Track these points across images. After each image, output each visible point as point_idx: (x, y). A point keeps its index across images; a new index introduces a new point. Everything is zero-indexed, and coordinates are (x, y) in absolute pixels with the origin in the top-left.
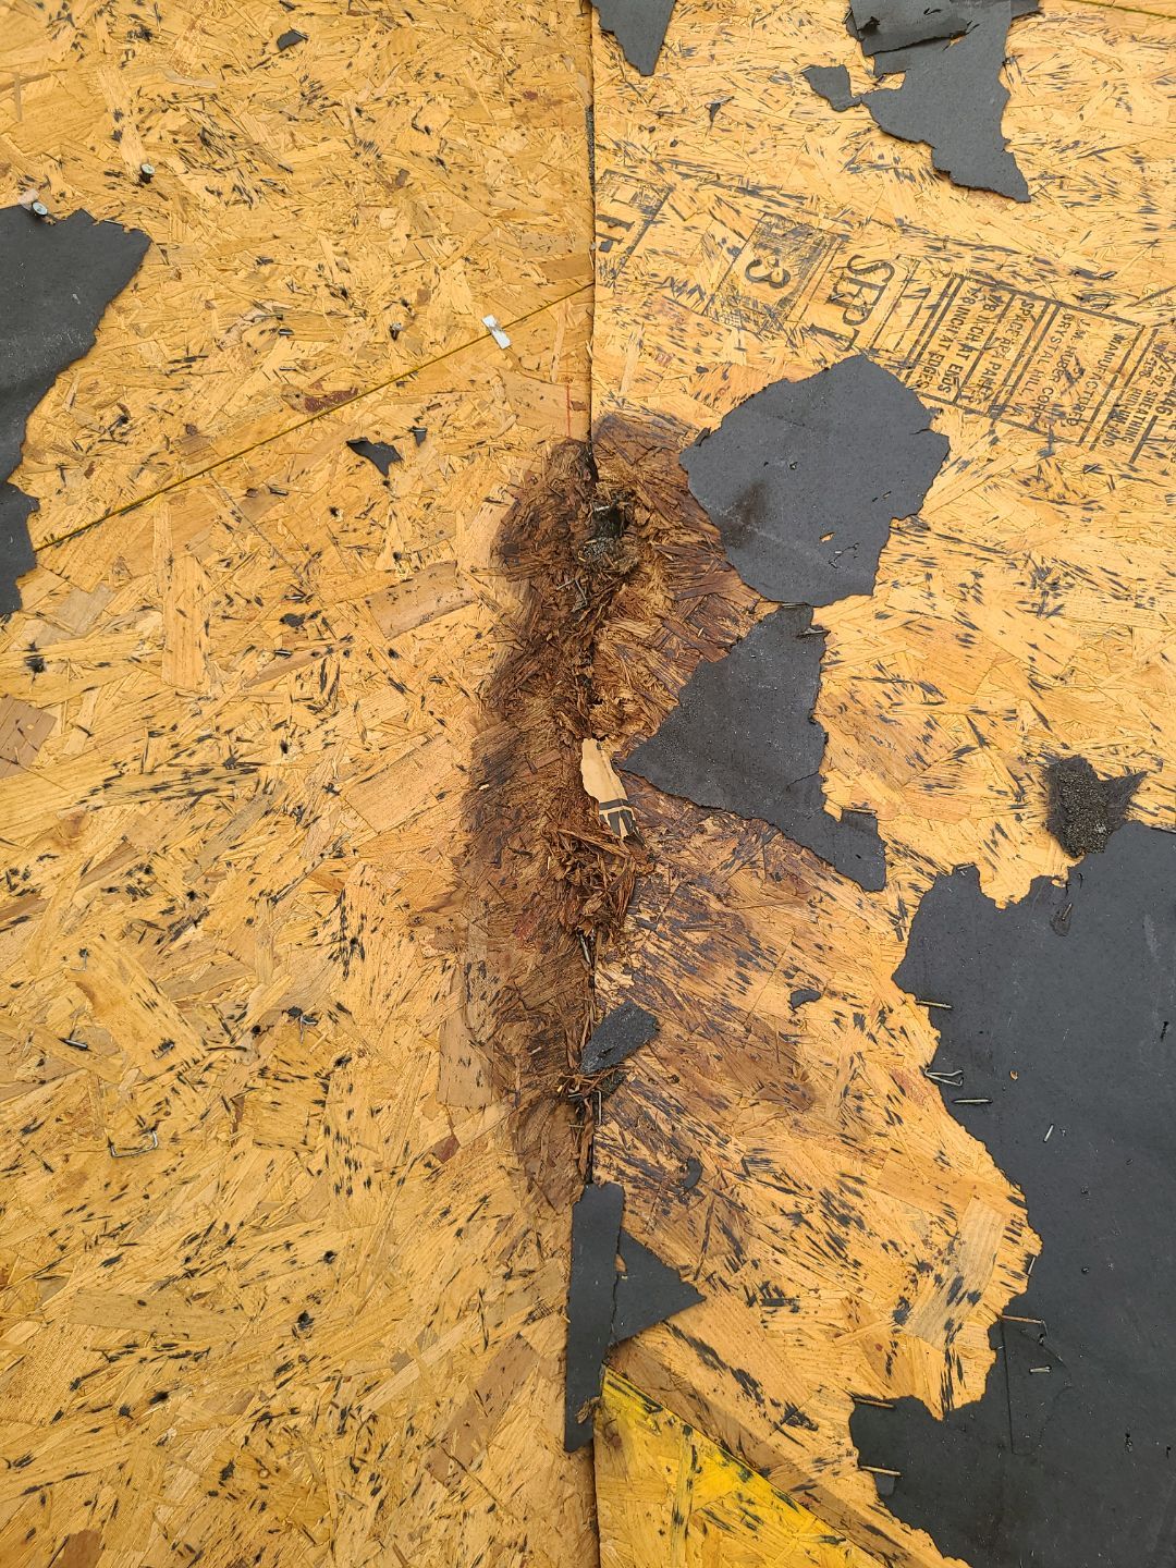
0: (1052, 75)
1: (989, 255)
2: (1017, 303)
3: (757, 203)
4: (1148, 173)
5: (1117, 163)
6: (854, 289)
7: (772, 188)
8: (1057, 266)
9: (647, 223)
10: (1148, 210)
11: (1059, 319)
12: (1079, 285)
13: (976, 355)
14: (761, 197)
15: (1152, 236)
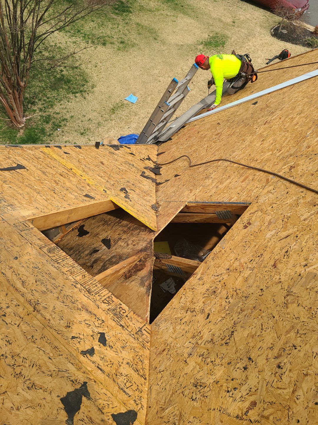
0: (62, 319)
1: (87, 296)
2: (87, 287)
3: (121, 323)
4: (58, 295)
5: (61, 300)
6: (109, 301)
7: (118, 324)
8: (78, 290)
9: (141, 328)
10: (61, 290)
11: (82, 283)
12: (77, 286)
13: (96, 284)
14: (120, 324)
15: (63, 287)
